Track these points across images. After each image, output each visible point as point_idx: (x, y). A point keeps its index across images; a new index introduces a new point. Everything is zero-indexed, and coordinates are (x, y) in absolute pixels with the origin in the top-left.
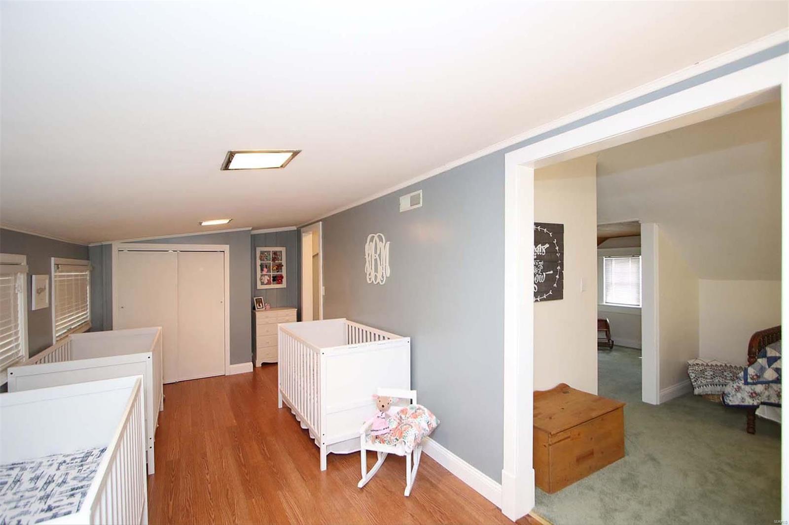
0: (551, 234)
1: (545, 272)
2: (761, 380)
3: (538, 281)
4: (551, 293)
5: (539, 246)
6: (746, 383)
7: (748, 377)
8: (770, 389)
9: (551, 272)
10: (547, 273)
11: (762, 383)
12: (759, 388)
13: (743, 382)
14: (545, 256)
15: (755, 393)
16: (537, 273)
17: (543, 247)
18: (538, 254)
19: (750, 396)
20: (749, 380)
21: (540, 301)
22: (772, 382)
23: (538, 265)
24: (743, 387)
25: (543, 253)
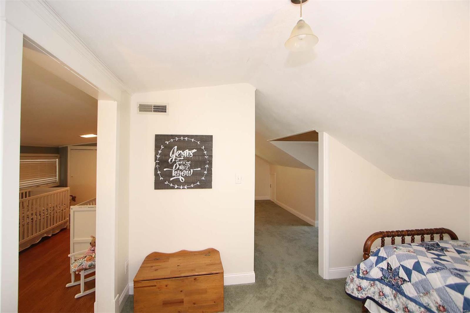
0: (198, 142)
1: (192, 169)
2: (367, 276)
3: (185, 175)
4: (198, 183)
5: (186, 151)
6: (358, 277)
7: (360, 271)
8: (375, 287)
9: (199, 169)
10: (194, 169)
11: (367, 279)
12: (365, 284)
13: (356, 274)
14: (192, 158)
15: (360, 287)
16: (185, 170)
17: (190, 151)
18: (185, 156)
19: (357, 288)
20: (361, 275)
21: (187, 189)
22: (378, 280)
23: (185, 164)
24: (356, 279)
25: (191, 155)
